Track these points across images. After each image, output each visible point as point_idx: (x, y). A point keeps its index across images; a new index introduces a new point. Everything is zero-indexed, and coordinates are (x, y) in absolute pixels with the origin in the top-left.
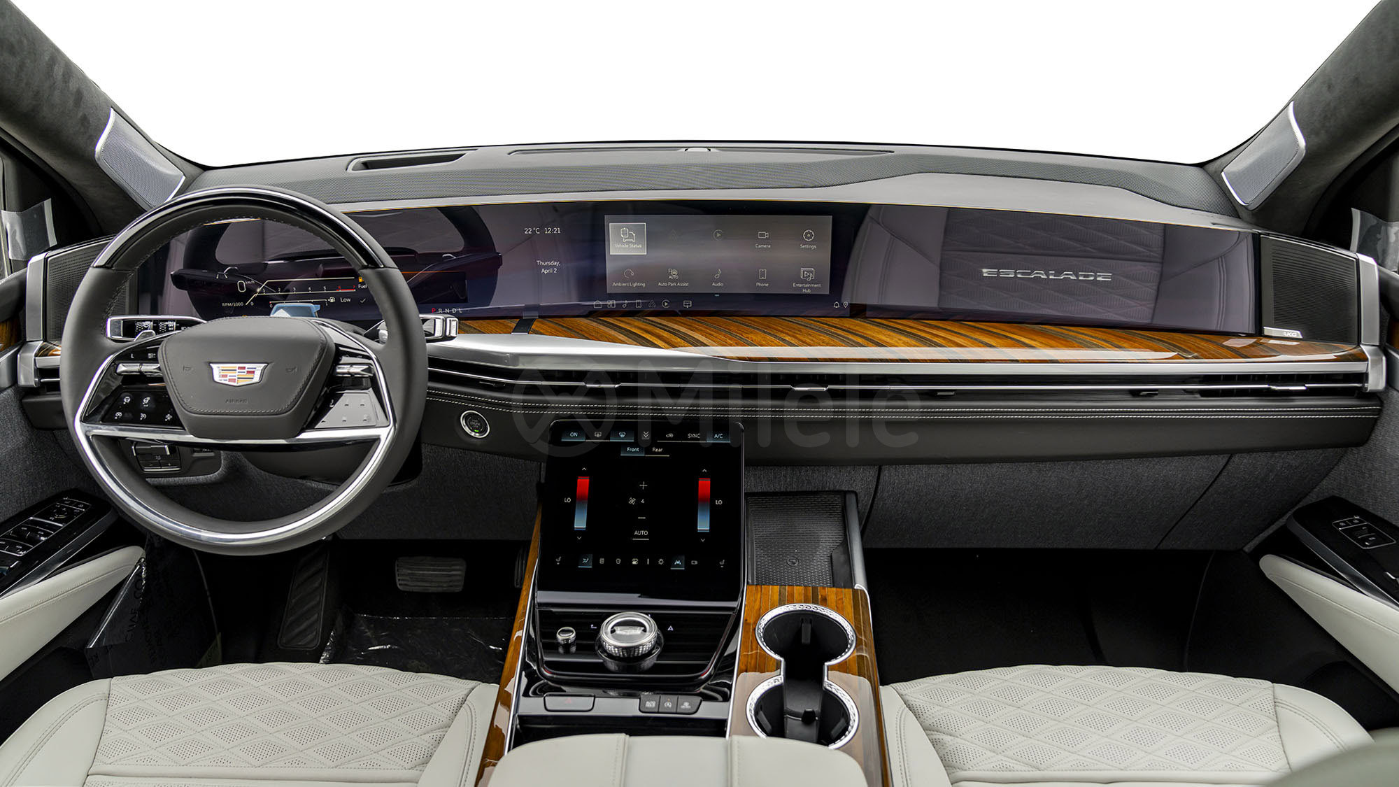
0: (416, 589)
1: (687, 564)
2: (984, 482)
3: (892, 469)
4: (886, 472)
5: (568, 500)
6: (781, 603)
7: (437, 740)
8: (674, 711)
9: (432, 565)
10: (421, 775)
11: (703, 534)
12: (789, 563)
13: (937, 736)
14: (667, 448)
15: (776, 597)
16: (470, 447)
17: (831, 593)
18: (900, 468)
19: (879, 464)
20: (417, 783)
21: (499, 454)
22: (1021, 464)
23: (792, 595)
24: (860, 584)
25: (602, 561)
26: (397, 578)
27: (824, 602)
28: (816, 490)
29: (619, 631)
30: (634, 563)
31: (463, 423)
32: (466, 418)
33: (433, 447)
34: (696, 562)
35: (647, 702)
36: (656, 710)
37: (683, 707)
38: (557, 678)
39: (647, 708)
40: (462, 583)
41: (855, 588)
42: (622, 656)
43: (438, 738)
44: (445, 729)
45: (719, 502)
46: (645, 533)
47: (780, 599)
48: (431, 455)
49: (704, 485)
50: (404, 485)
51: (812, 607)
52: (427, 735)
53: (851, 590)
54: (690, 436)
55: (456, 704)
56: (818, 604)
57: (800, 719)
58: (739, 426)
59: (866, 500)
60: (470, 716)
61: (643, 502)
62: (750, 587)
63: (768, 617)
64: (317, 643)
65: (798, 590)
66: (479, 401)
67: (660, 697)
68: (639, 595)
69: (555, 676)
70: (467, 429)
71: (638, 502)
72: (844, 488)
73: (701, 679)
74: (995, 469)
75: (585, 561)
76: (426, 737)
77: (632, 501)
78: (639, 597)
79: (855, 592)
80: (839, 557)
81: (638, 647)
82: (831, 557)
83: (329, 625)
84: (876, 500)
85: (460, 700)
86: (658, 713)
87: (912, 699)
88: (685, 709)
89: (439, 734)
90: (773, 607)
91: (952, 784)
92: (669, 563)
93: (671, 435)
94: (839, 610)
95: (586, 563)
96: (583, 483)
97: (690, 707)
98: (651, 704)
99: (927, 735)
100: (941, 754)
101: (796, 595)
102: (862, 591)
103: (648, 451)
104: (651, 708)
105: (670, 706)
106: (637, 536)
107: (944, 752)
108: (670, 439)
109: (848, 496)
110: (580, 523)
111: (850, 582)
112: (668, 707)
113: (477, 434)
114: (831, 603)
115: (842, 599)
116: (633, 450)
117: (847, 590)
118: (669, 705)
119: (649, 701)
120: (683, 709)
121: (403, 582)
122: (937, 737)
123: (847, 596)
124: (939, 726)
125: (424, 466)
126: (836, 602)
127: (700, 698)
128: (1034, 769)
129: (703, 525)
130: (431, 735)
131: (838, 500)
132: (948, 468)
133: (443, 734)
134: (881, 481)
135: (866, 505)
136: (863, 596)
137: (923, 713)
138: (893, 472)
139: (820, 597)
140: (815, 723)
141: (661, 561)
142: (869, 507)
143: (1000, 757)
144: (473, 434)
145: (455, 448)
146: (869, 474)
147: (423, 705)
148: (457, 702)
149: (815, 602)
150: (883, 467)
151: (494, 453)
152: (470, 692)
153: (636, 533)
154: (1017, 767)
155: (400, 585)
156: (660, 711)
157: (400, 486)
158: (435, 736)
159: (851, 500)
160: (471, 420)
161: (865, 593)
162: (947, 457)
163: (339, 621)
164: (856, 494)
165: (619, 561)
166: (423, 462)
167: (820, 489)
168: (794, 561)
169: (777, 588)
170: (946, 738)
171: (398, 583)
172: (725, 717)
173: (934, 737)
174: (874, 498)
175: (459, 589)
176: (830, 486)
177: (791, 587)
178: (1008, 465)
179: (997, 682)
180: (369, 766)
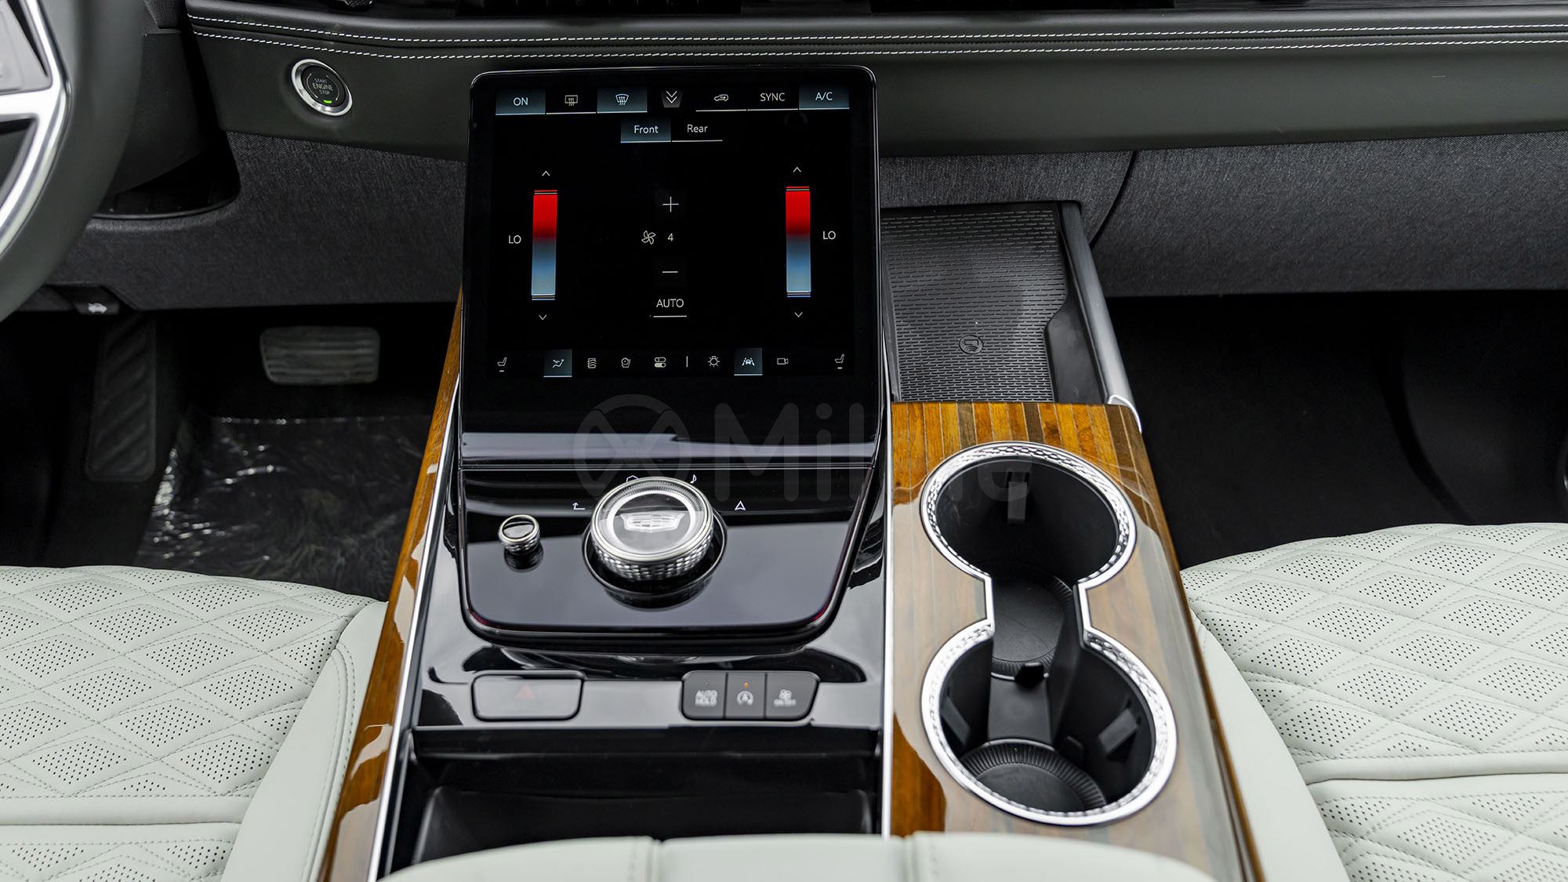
0: (300, 380)
1: (768, 364)
2: (1327, 178)
3: (1158, 158)
4: (1144, 164)
5: (516, 240)
6: (967, 445)
7: (281, 727)
8: (761, 714)
9: (321, 340)
10: (246, 807)
11: (799, 302)
12: (964, 347)
13: (1269, 684)
14: (716, 124)
15: (955, 430)
16: (320, 136)
17: (1065, 415)
18: (1174, 156)
19: (1133, 148)
20: (240, 823)
21: (383, 147)
22: (1409, 142)
23: (986, 424)
24: (1119, 392)
25: (592, 363)
26: (266, 363)
27: (1053, 435)
28: (1005, 200)
29: (630, 522)
30: (658, 365)
31: (298, 83)
32: (303, 73)
33: (251, 138)
34: (786, 361)
35: (699, 694)
36: (720, 714)
37: (778, 703)
38: (501, 635)
39: (700, 708)
40: (375, 369)
41: (1110, 402)
42: (639, 578)
43: (284, 724)
44: (296, 704)
45: (829, 236)
46: (679, 302)
47: (963, 436)
48: (250, 153)
49: (798, 198)
50: (217, 213)
51: (1029, 449)
52: (262, 718)
53: (1104, 407)
54: (764, 97)
55: (318, 650)
56: (1041, 442)
57: (1012, 678)
58: (867, 75)
59: (1097, 217)
60: (343, 679)
61: (671, 238)
62: (899, 407)
63: (942, 476)
64: (150, 468)
65: (997, 412)
66: (322, 38)
67: (727, 675)
68: (673, 436)
69: (497, 631)
70: (306, 97)
71: (661, 239)
72: (1061, 196)
73: (814, 627)
74: (1357, 154)
75: (557, 363)
76: (258, 722)
77: (649, 238)
78: (675, 439)
79: (1113, 411)
80: (1063, 335)
81: (672, 561)
82: (1046, 333)
83: (167, 442)
84: (1115, 216)
85: (326, 642)
86: (724, 719)
87: (1213, 608)
88: (784, 708)
89: (284, 714)
90: (949, 453)
91: (1307, 785)
92: (730, 363)
93: (724, 98)
94: (1090, 453)
95: (561, 367)
96: (545, 202)
97: (794, 702)
98: (707, 699)
99: (1247, 680)
100: (1281, 720)
101: (994, 423)
102: (1125, 408)
103: (679, 132)
104: (706, 708)
105: (750, 702)
106: (662, 311)
107: (1286, 717)
108: (722, 105)
109: (1066, 211)
110: (543, 285)
111: (1097, 391)
112: (745, 703)
113: (328, 109)
114: (1070, 439)
115: (1089, 428)
116: (646, 130)
117: (1095, 408)
118: (746, 697)
119: (704, 689)
120: (780, 708)
121: (275, 370)
122: (1269, 686)
123: (1098, 423)
124: (1272, 664)
125: (242, 178)
126: (1078, 436)
127: (816, 676)
128: (1467, 751)
129: (799, 282)
130: (268, 717)
131: (1047, 217)
132: (1267, 153)
133: (291, 713)
134: (1133, 180)
135: (1095, 226)
136: (1129, 418)
137: (1237, 637)
138: (1159, 163)
139: (1043, 426)
140: (1043, 684)
141: (714, 361)
142: (1097, 230)
143: (1397, 726)
144: (319, 107)
145: (296, 139)
146: (1111, 168)
147: (255, 653)
148: (320, 646)
149: (1035, 436)
150: (1141, 154)
151: (374, 147)
152: (348, 622)
153: (660, 303)
154: (1434, 747)
155: (272, 373)
156: (728, 714)
157: (208, 214)
158: (277, 720)
159: (1072, 216)
160: (312, 80)
161: (1132, 415)
162: (1280, 130)
163: (183, 434)
164: (1078, 205)
165: (626, 362)
166: (239, 168)
167: (1014, 198)
168: (974, 343)
169: (953, 408)
170: (1289, 689)
171: (268, 371)
172: (874, 725)
173: (1262, 685)
174: (1112, 211)
175: (371, 378)
176: (1033, 193)
177: (981, 405)
178: (1384, 145)
179: (1367, 565)
180: (142, 790)
